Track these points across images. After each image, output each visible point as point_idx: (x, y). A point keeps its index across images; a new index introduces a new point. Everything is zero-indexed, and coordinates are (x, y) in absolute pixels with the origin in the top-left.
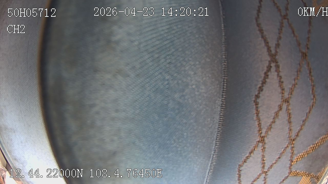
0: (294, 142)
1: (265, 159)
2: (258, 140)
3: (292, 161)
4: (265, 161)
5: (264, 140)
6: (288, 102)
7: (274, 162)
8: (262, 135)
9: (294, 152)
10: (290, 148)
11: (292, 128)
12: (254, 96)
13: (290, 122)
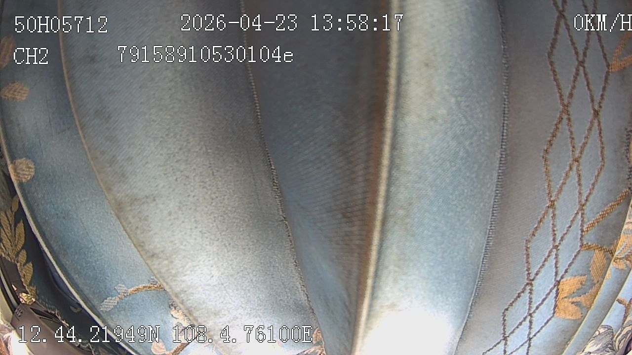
0: (584, 208)
1: (555, 229)
2: (547, 205)
3: (582, 231)
4: (556, 232)
5: (554, 205)
6: (578, 161)
7: (565, 232)
8: (552, 199)
9: (585, 219)
10: (580, 214)
11: (582, 192)
12: (543, 151)
13: (580, 185)
